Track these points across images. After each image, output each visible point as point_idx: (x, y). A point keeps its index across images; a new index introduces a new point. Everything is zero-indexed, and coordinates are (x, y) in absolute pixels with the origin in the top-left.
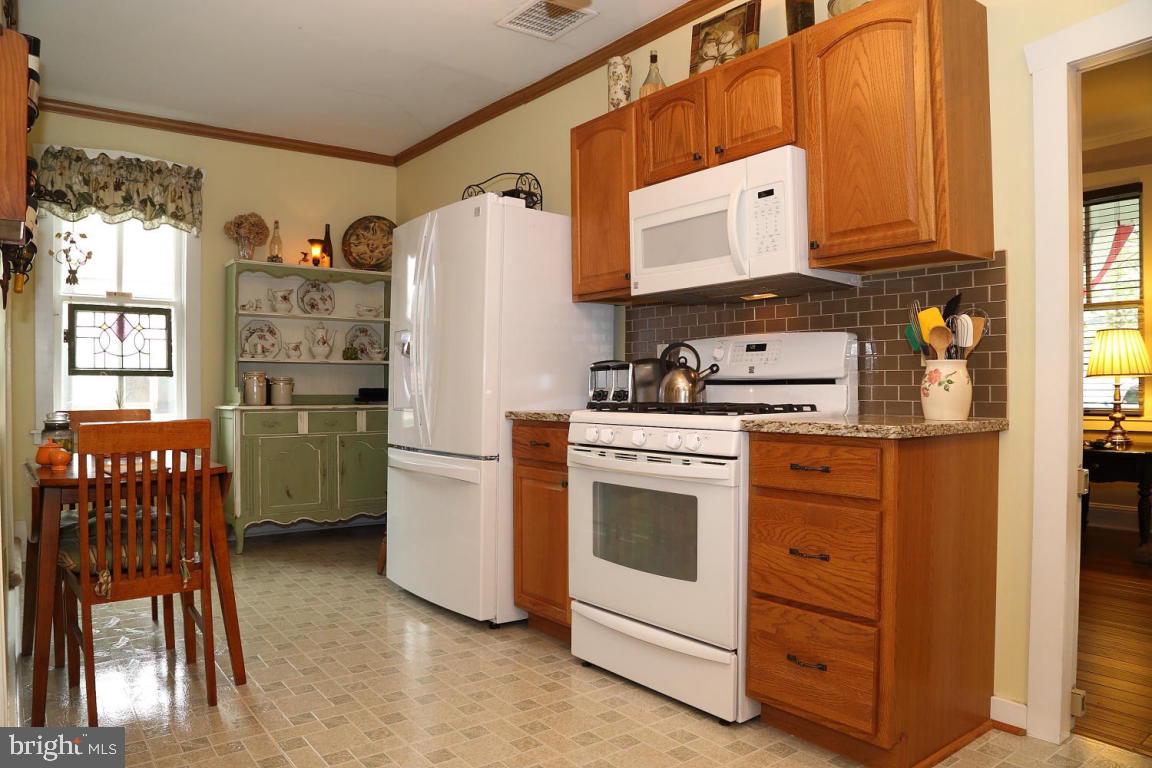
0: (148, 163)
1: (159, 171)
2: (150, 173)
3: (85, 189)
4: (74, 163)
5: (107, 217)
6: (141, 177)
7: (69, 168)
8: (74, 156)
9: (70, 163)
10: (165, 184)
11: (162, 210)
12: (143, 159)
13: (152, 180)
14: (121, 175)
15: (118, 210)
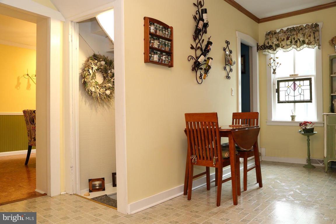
0: (297, 27)
1: (302, 29)
2: (298, 30)
3: (277, 42)
4: (274, 35)
5: (284, 50)
6: (295, 33)
7: (273, 37)
8: (273, 33)
9: (273, 35)
10: (304, 33)
11: (304, 42)
12: (295, 26)
13: (299, 33)
14: (288, 34)
15: (289, 46)
